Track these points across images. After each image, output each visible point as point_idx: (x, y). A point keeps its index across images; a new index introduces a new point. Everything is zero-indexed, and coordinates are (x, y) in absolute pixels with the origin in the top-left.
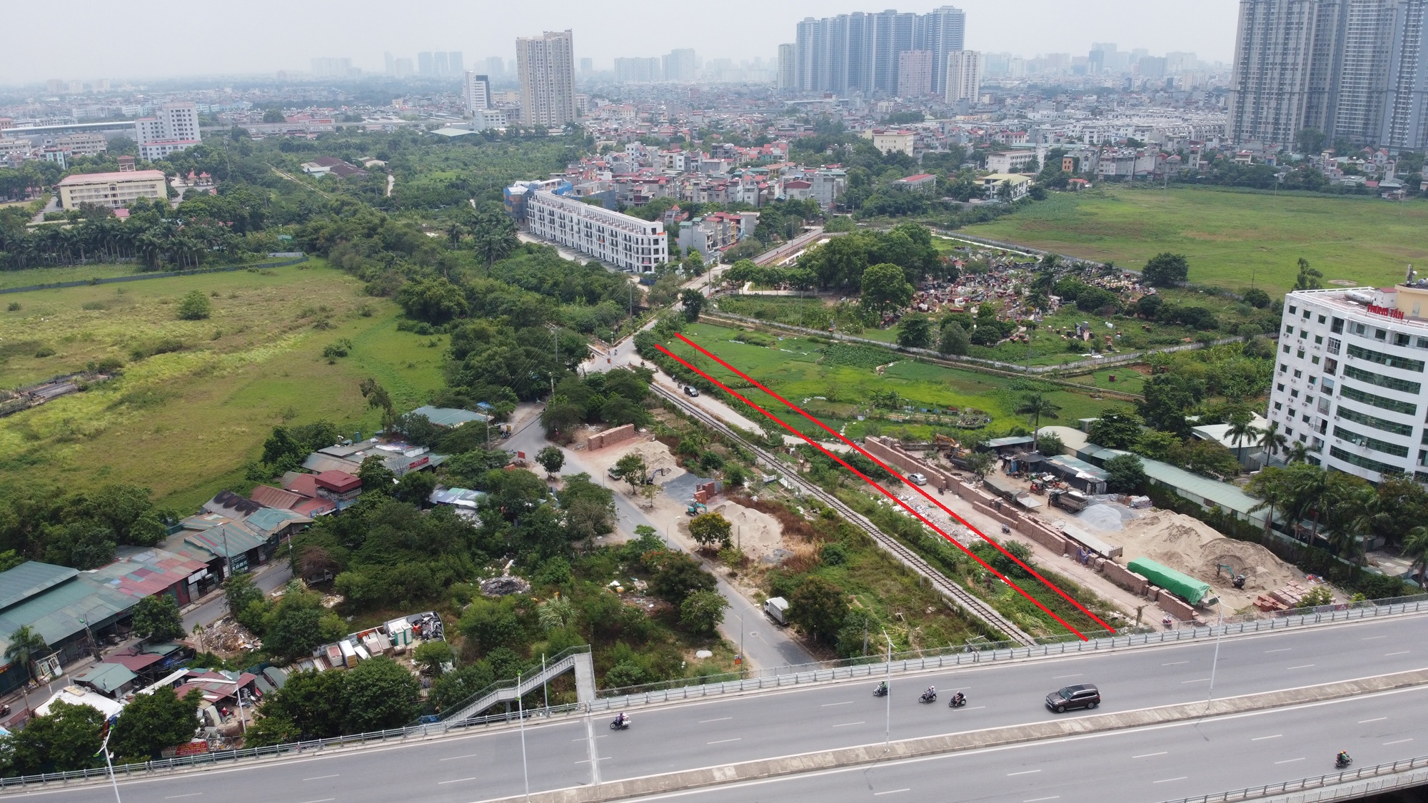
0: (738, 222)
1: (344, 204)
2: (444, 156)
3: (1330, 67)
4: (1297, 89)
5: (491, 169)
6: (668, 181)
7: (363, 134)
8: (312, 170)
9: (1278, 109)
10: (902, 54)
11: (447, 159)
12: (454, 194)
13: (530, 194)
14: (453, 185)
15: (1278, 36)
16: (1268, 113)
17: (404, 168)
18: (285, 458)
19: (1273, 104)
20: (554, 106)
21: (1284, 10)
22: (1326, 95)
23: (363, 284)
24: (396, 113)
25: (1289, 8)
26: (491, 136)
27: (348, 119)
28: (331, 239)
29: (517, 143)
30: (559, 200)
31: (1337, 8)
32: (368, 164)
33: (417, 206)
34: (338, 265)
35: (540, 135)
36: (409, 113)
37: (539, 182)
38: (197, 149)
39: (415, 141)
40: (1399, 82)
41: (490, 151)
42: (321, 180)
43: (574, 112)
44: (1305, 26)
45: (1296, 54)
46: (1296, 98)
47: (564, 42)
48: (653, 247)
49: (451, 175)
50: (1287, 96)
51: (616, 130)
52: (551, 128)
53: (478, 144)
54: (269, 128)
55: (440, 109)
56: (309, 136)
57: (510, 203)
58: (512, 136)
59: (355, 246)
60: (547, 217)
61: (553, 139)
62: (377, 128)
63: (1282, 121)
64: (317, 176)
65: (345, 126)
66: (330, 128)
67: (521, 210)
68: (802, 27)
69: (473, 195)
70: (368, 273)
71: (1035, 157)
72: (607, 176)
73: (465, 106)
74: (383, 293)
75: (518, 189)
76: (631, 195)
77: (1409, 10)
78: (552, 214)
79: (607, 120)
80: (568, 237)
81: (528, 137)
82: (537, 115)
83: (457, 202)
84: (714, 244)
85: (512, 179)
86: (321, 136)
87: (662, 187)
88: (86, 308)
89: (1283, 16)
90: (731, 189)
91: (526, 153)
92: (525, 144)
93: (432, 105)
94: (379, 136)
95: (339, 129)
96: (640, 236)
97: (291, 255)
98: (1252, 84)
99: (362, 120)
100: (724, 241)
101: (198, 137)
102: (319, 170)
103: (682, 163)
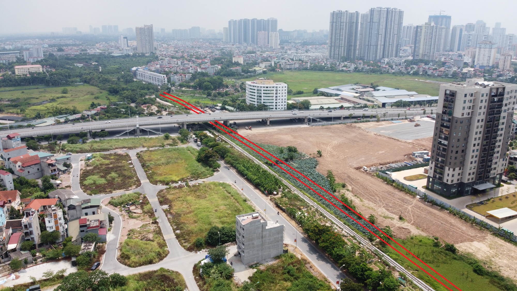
0: (185, 76)
1: (90, 73)
2: (114, 61)
3: (353, 39)
4: (343, 45)
5: (128, 65)
6: (172, 67)
7: (88, 55)
8: (78, 65)
9: (339, 51)
10: (258, 32)
11: (115, 62)
12: (118, 70)
13: (137, 70)
14: (117, 69)
15: (338, 31)
16: (337, 52)
17: (103, 64)
18: (94, 106)
19: (338, 49)
20: (147, 47)
21: (339, 25)
22: (353, 47)
23: (99, 88)
24: (97, 49)
25: (341, 24)
26: (128, 56)
27: (83, 50)
28: (90, 80)
29: (136, 58)
30: (144, 71)
31: (355, 23)
32: (93, 64)
33: (108, 73)
34: (92, 85)
35: (143, 55)
36: (102, 49)
37: (139, 67)
38: (44, 59)
39: (105, 57)
40: (368, 43)
41: (128, 60)
42: (81, 68)
43: (154, 49)
44: (344, 29)
45: (342, 36)
46: (343, 48)
47: (150, 28)
48: (164, 80)
49: (117, 66)
50: (341, 47)
51: (165, 54)
52: (146, 53)
53: (124, 58)
54: (59, 53)
55: (112, 47)
56: (72, 56)
57: (132, 72)
58: (134, 56)
59: (96, 81)
60: (141, 75)
61: (146, 57)
62: (92, 53)
63: (340, 54)
64: (80, 67)
65: (82, 53)
66: (78, 53)
67: (135, 73)
68: (230, 22)
69: (123, 71)
70: (100, 86)
71: (271, 64)
72: (158, 66)
73: (120, 46)
74: (104, 89)
75: (134, 69)
76: (163, 71)
77: (370, 24)
78: (142, 74)
79: (163, 51)
80: (146, 79)
81: (139, 56)
82: (142, 49)
83: (119, 73)
84: (179, 80)
85: (133, 67)
86: (76, 55)
87: (171, 69)
88: (40, 92)
89: (339, 26)
90: (188, 69)
91: (138, 61)
92: (138, 58)
93: (109, 46)
94: (94, 56)
95: (81, 54)
96: (161, 78)
97: (80, 83)
98: (333, 45)
99: (87, 51)
100: (182, 80)
101: (43, 56)
102: (80, 65)
103: (180, 63)
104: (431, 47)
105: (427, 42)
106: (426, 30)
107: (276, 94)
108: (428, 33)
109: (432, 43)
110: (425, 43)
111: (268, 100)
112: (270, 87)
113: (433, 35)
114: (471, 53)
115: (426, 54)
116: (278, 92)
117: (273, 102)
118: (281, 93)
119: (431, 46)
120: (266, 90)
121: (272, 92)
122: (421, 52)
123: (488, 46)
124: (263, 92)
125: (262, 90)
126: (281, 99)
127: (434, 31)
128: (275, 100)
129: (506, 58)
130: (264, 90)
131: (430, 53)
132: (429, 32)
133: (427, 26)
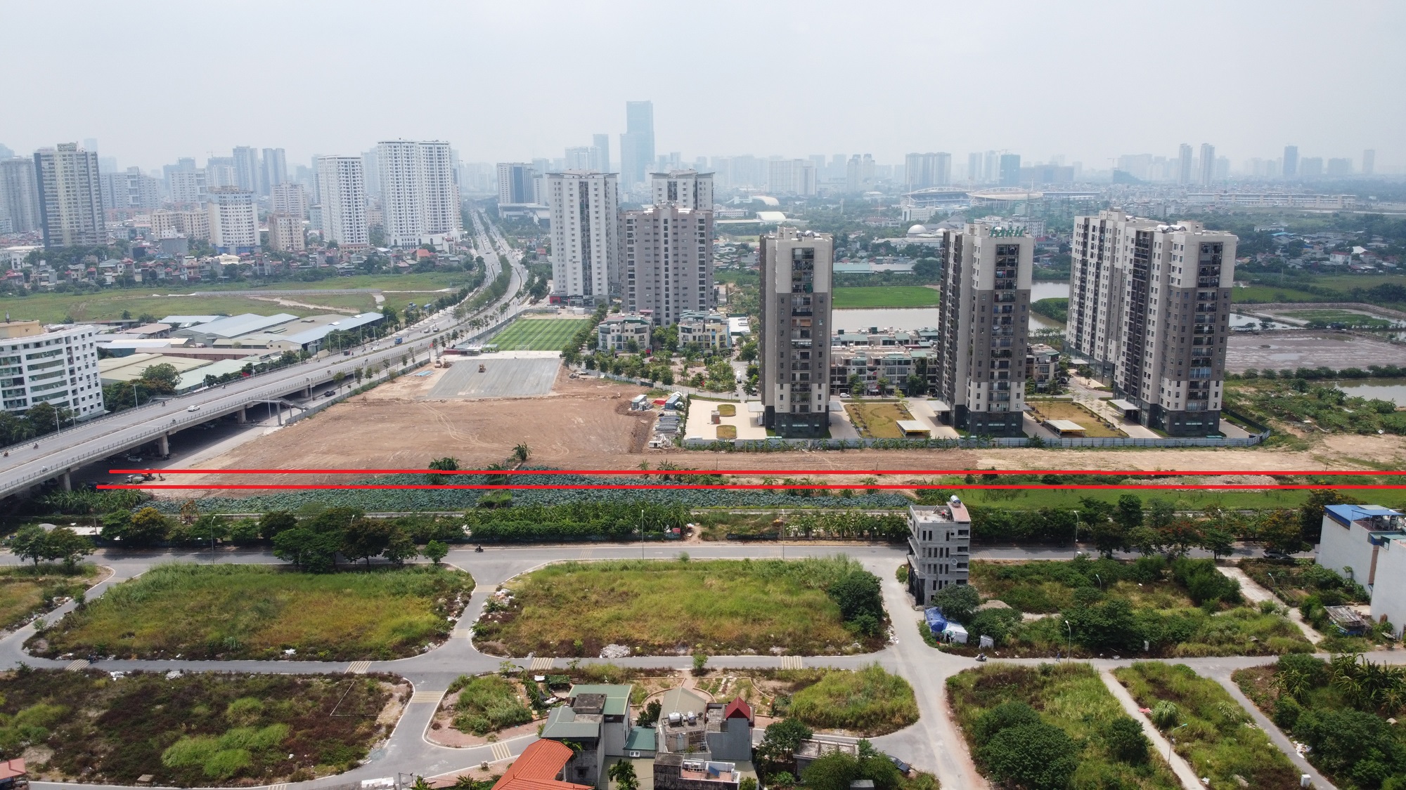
104: (92, 210)
105: (79, 197)
106: (68, 165)
107: (70, 361)
108: (76, 174)
109: (94, 200)
110: (72, 201)
111: (47, 387)
112: (48, 343)
113: (92, 177)
114: (166, 221)
115: (83, 229)
116: (75, 354)
117: (65, 393)
118: (82, 358)
119: (91, 206)
120: (37, 356)
121: (58, 357)
122: (65, 225)
123: (242, 197)
124: (25, 363)
125: (23, 359)
126: (84, 378)
127: (90, 166)
128: (69, 382)
129: (293, 222)
130: (29, 357)
131: (94, 225)
132: (76, 168)
133: (67, 153)
